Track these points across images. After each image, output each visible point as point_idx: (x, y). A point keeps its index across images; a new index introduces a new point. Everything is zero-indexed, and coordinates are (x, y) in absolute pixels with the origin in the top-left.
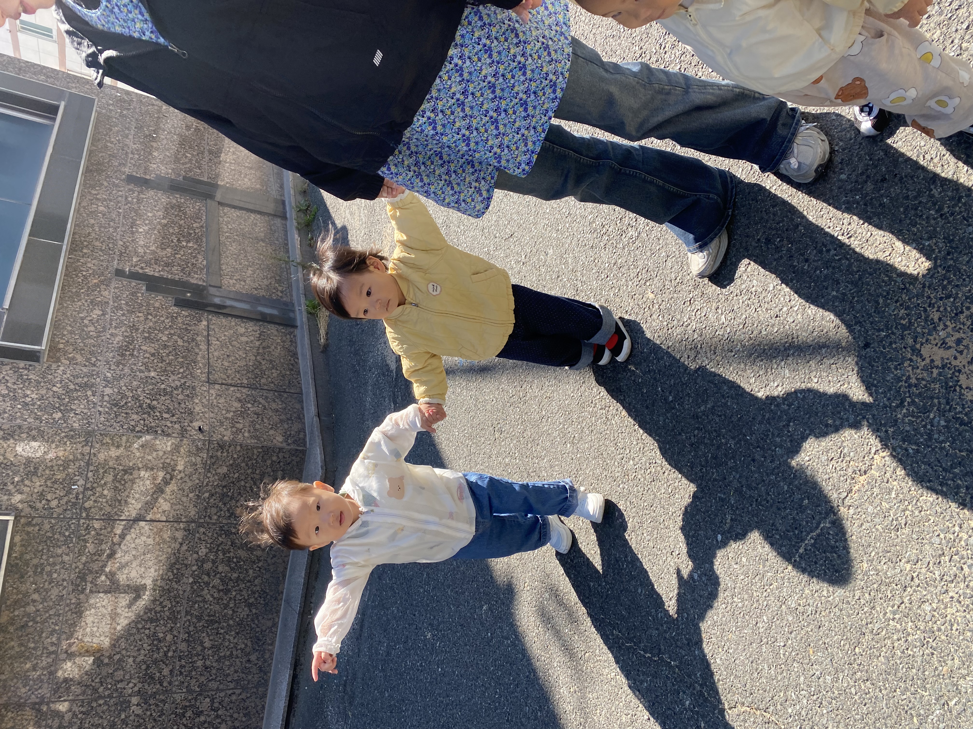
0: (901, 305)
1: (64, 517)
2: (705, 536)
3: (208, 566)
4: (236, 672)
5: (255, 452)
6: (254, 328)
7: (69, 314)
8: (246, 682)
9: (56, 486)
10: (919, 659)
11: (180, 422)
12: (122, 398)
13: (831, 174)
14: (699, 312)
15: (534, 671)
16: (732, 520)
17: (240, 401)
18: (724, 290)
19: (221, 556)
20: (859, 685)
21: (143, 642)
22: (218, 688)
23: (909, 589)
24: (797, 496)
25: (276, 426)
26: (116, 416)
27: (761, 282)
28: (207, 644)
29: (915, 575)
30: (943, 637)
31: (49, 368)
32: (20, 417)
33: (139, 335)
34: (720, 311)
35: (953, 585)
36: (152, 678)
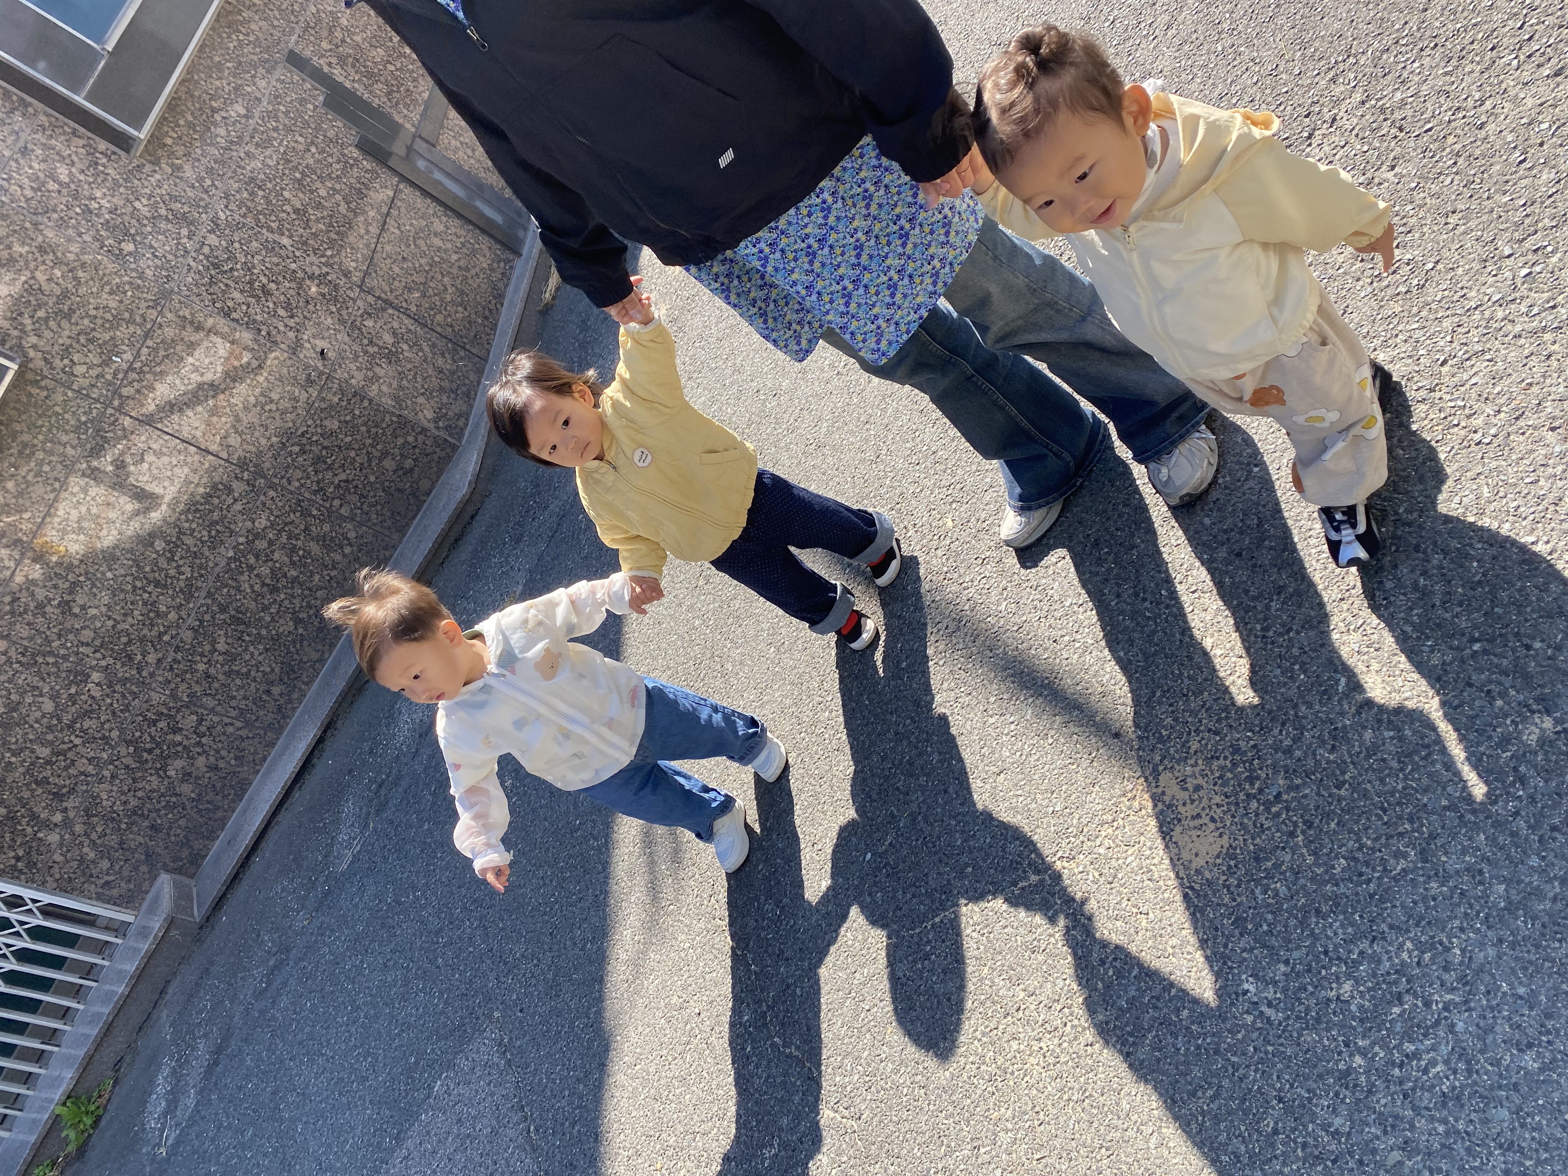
0: (1173, 712)
1: (87, 395)
2: (856, 846)
3: (261, 545)
4: (245, 698)
5: (387, 418)
6: (458, 231)
7: (196, 93)
8: (254, 718)
9: (91, 347)
10: (979, 1092)
11: (298, 331)
12: (228, 259)
13: (1198, 508)
14: (984, 581)
15: (606, 893)
16: (890, 844)
17: (395, 334)
18: (1023, 571)
19: (284, 539)
20: (914, 1088)
21: (135, 607)
22: (213, 708)
23: (1009, 1018)
24: (965, 859)
25: (431, 394)
26: (211, 284)
27: (1062, 588)
28: (221, 646)
29: (1023, 1007)
30: (1012, 1083)
31: (139, 167)
32: (74, 227)
33: (287, 172)
34: (1005, 593)
35: (1049, 1036)
36: (130, 658)
